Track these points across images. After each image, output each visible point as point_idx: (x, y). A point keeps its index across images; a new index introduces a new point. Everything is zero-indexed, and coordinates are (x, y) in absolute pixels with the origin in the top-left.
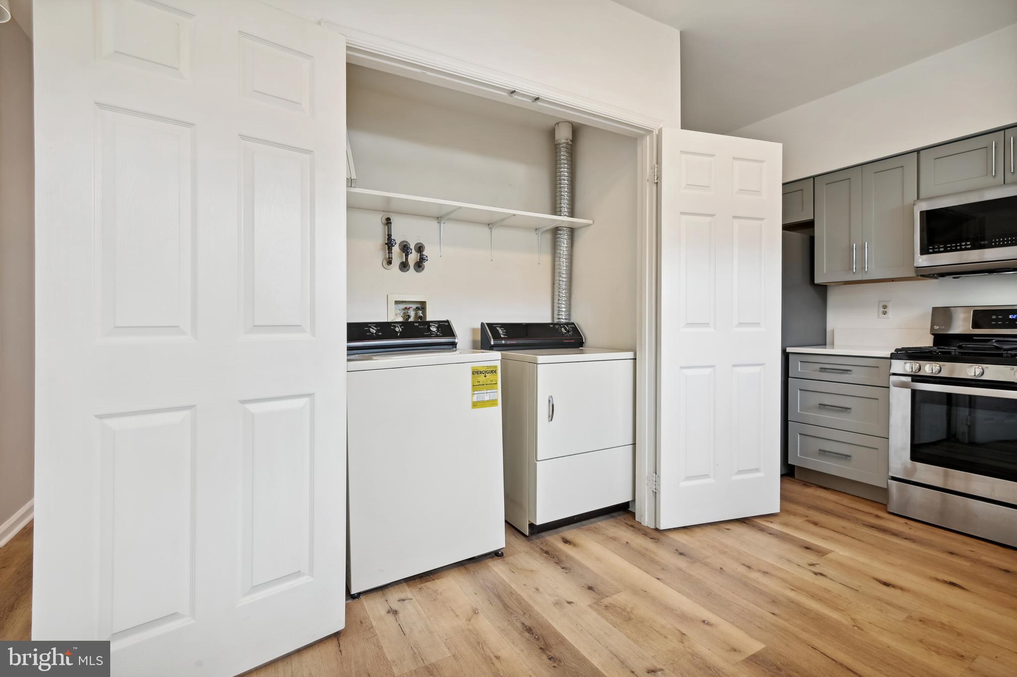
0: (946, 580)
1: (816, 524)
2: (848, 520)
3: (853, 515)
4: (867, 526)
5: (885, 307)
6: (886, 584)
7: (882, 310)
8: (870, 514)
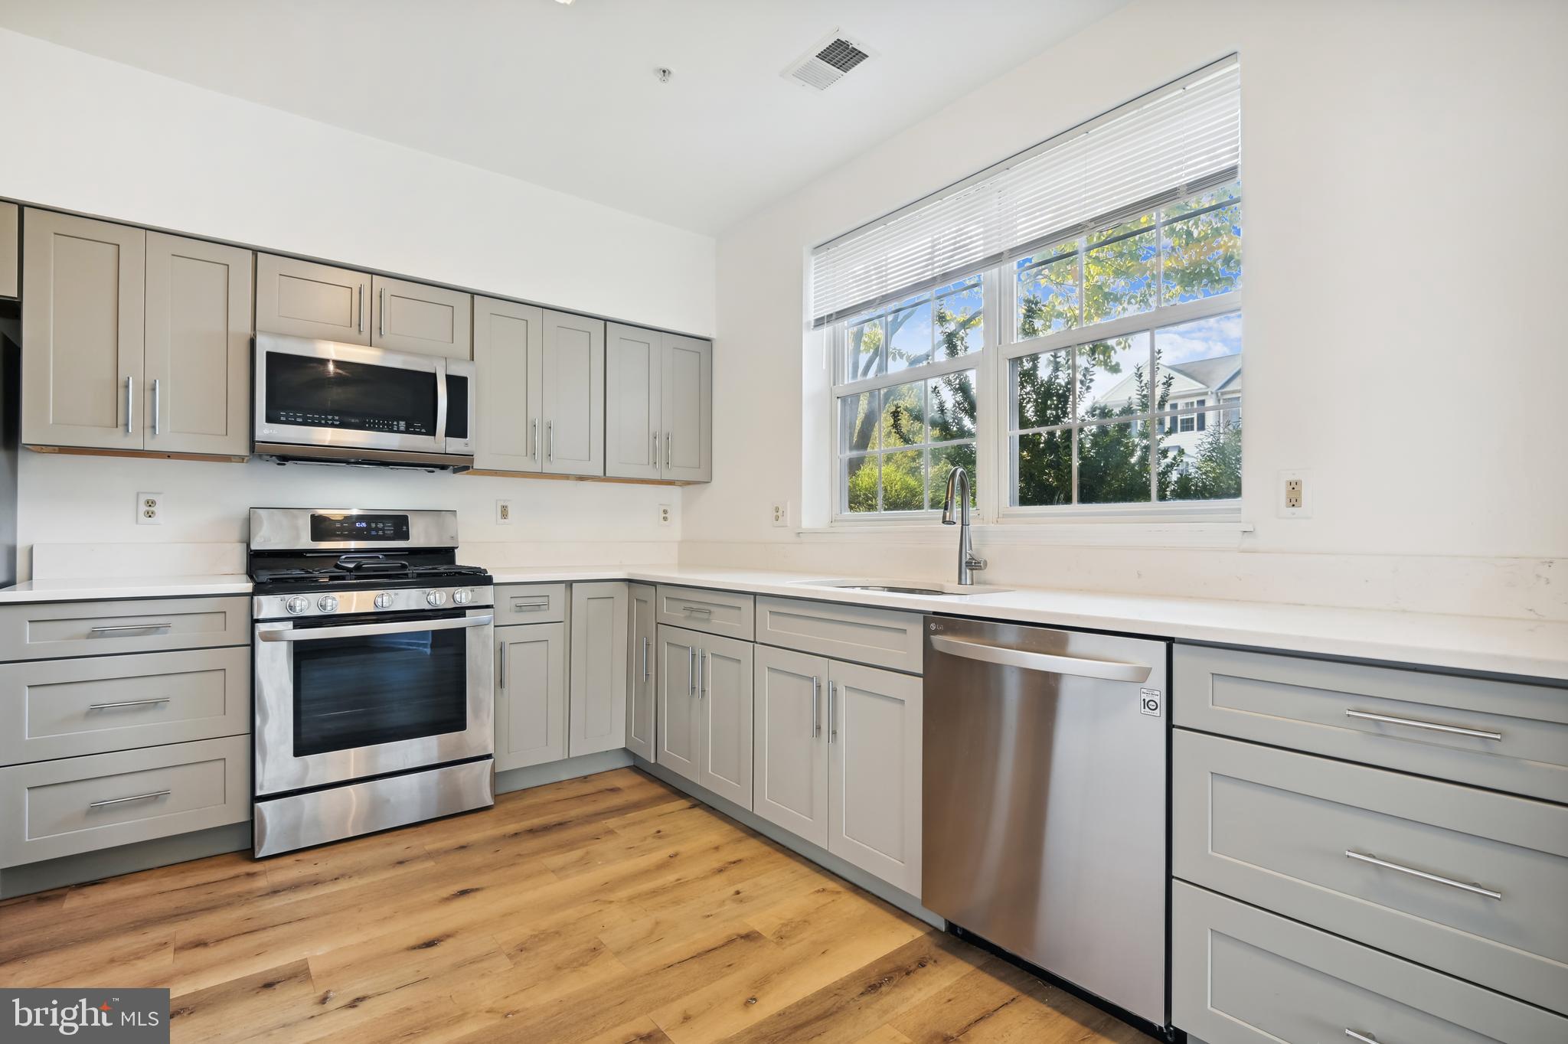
0: (445, 895)
1: (200, 944)
2: (229, 904)
3: (223, 894)
4: (267, 894)
5: (150, 503)
6: (430, 944)
7: (143, 508)
8: (237, 877)
